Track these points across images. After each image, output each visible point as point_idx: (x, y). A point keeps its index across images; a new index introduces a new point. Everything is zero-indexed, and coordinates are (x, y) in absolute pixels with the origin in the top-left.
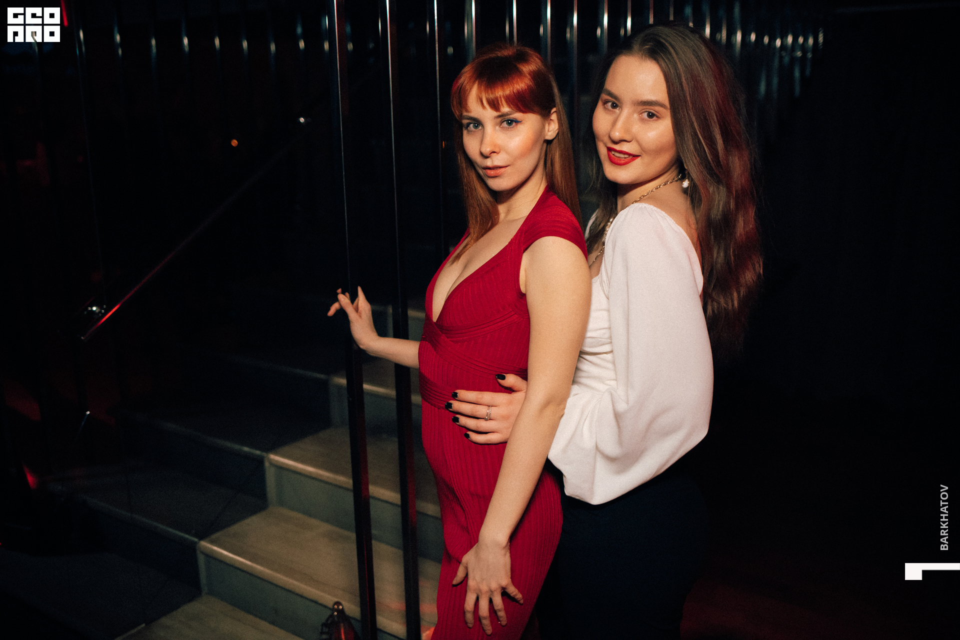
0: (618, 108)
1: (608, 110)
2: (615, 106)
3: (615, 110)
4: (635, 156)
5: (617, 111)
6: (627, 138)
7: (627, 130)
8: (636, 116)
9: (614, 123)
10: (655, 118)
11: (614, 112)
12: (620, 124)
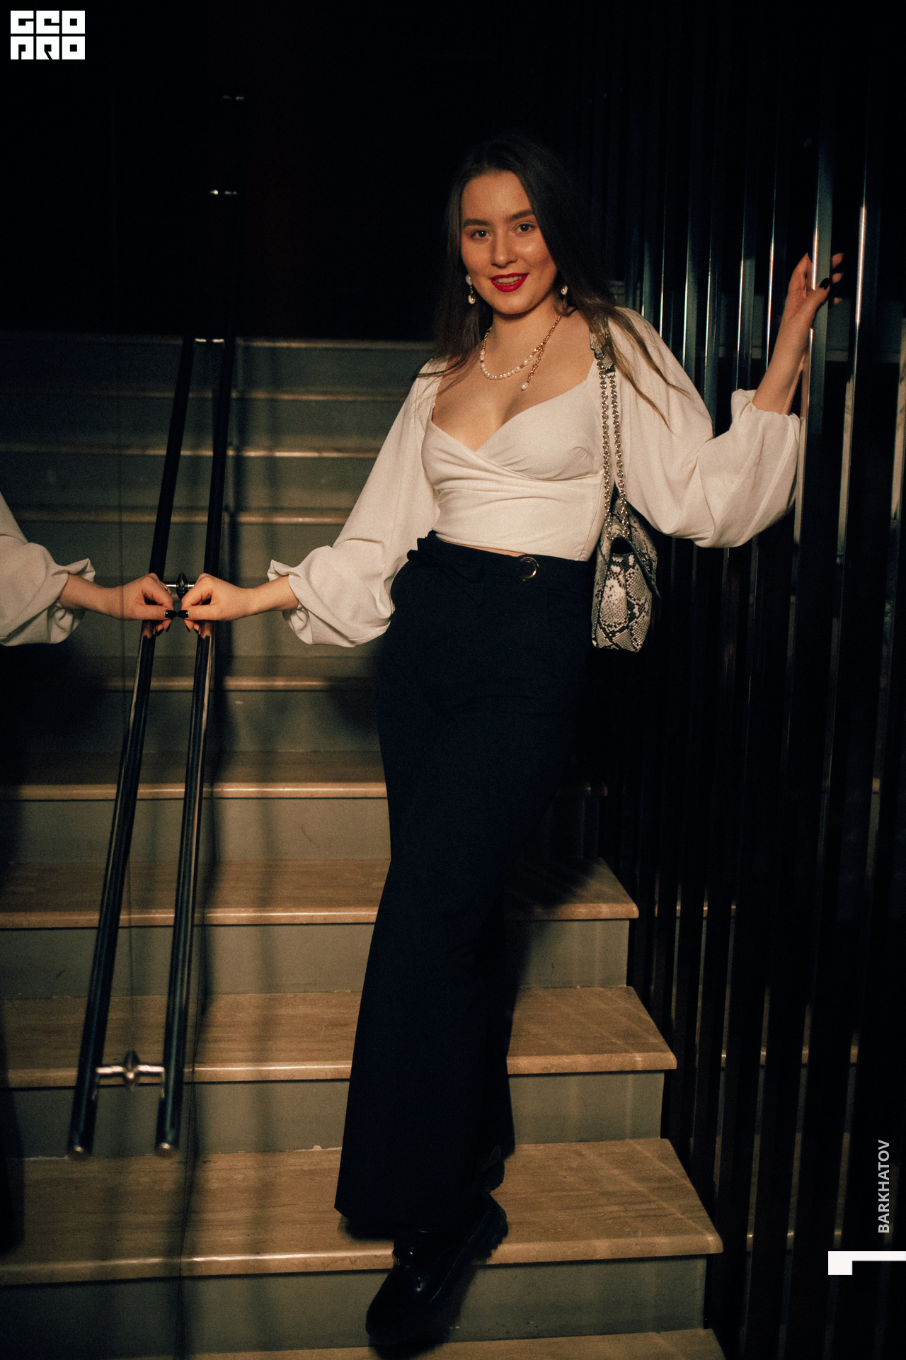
0: (487, 234)
1: (476, 239)
2: (482, 234)
3: (486, 237)
4: (524, 276)
5: (489, 237)
6: (513, 258)
7: (509, 251)
8: (511, 233)
9: (493, 249)
10: (530, 228)
11: (487, 240)
12: (500, 247)
